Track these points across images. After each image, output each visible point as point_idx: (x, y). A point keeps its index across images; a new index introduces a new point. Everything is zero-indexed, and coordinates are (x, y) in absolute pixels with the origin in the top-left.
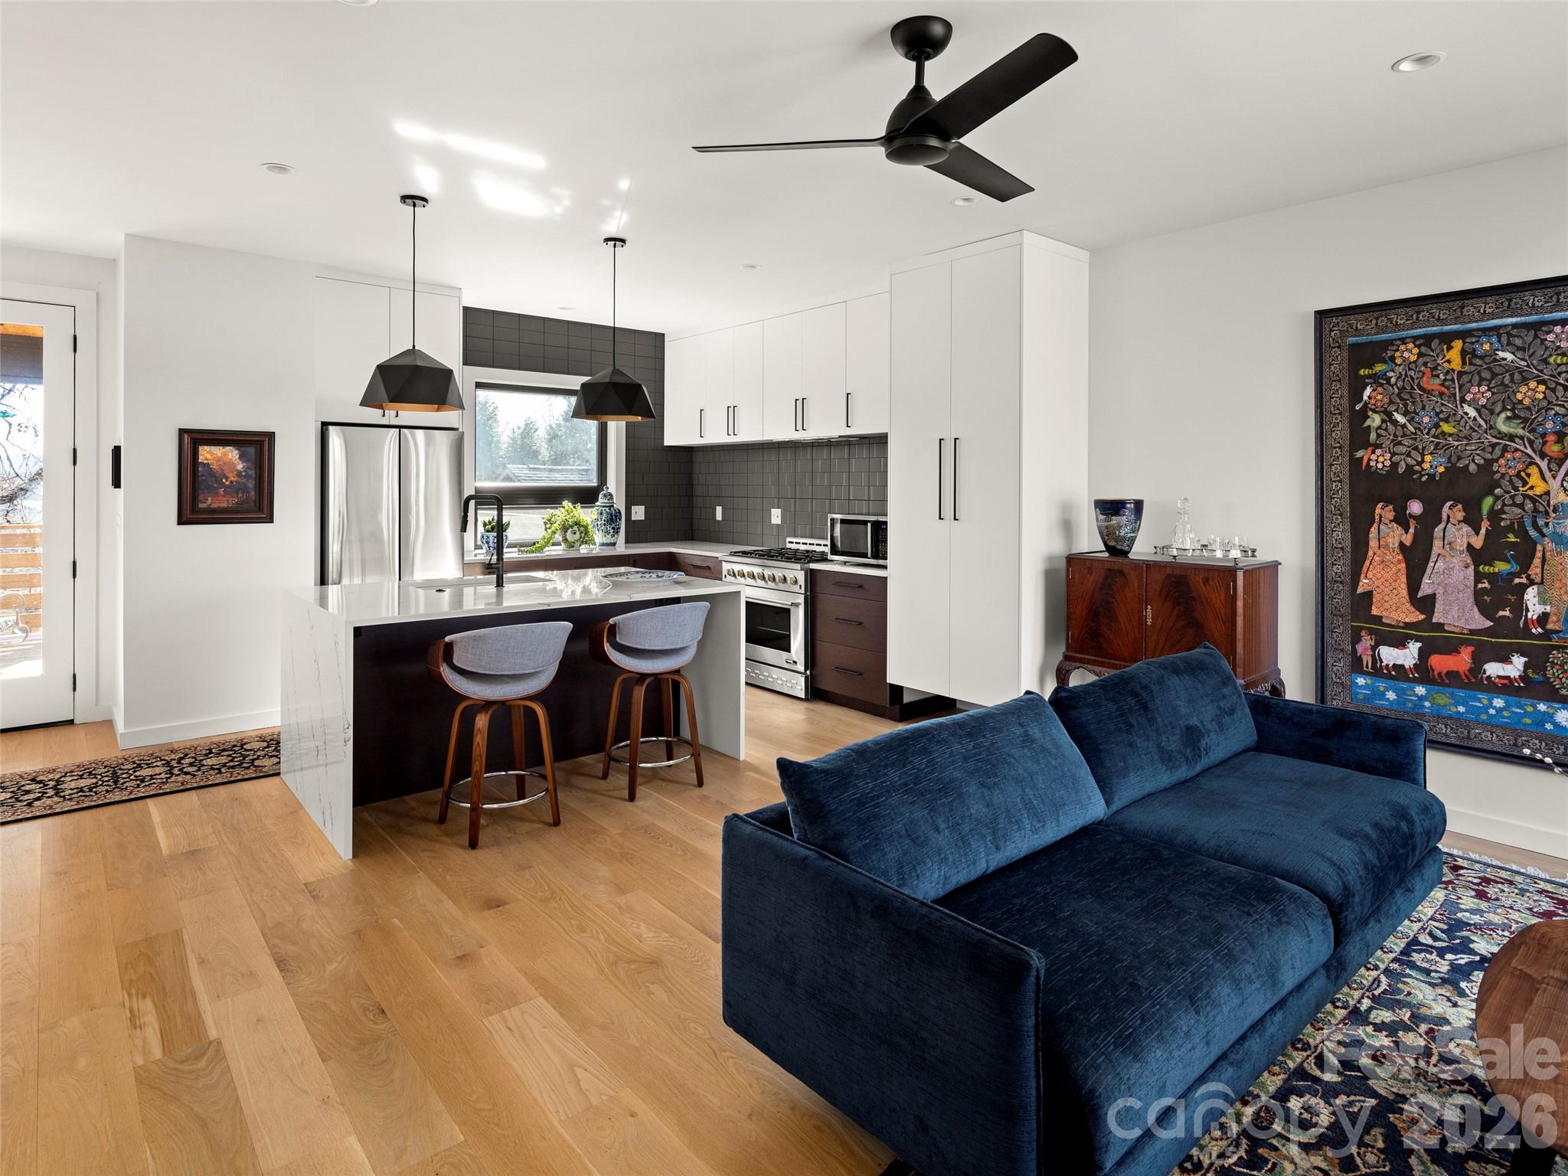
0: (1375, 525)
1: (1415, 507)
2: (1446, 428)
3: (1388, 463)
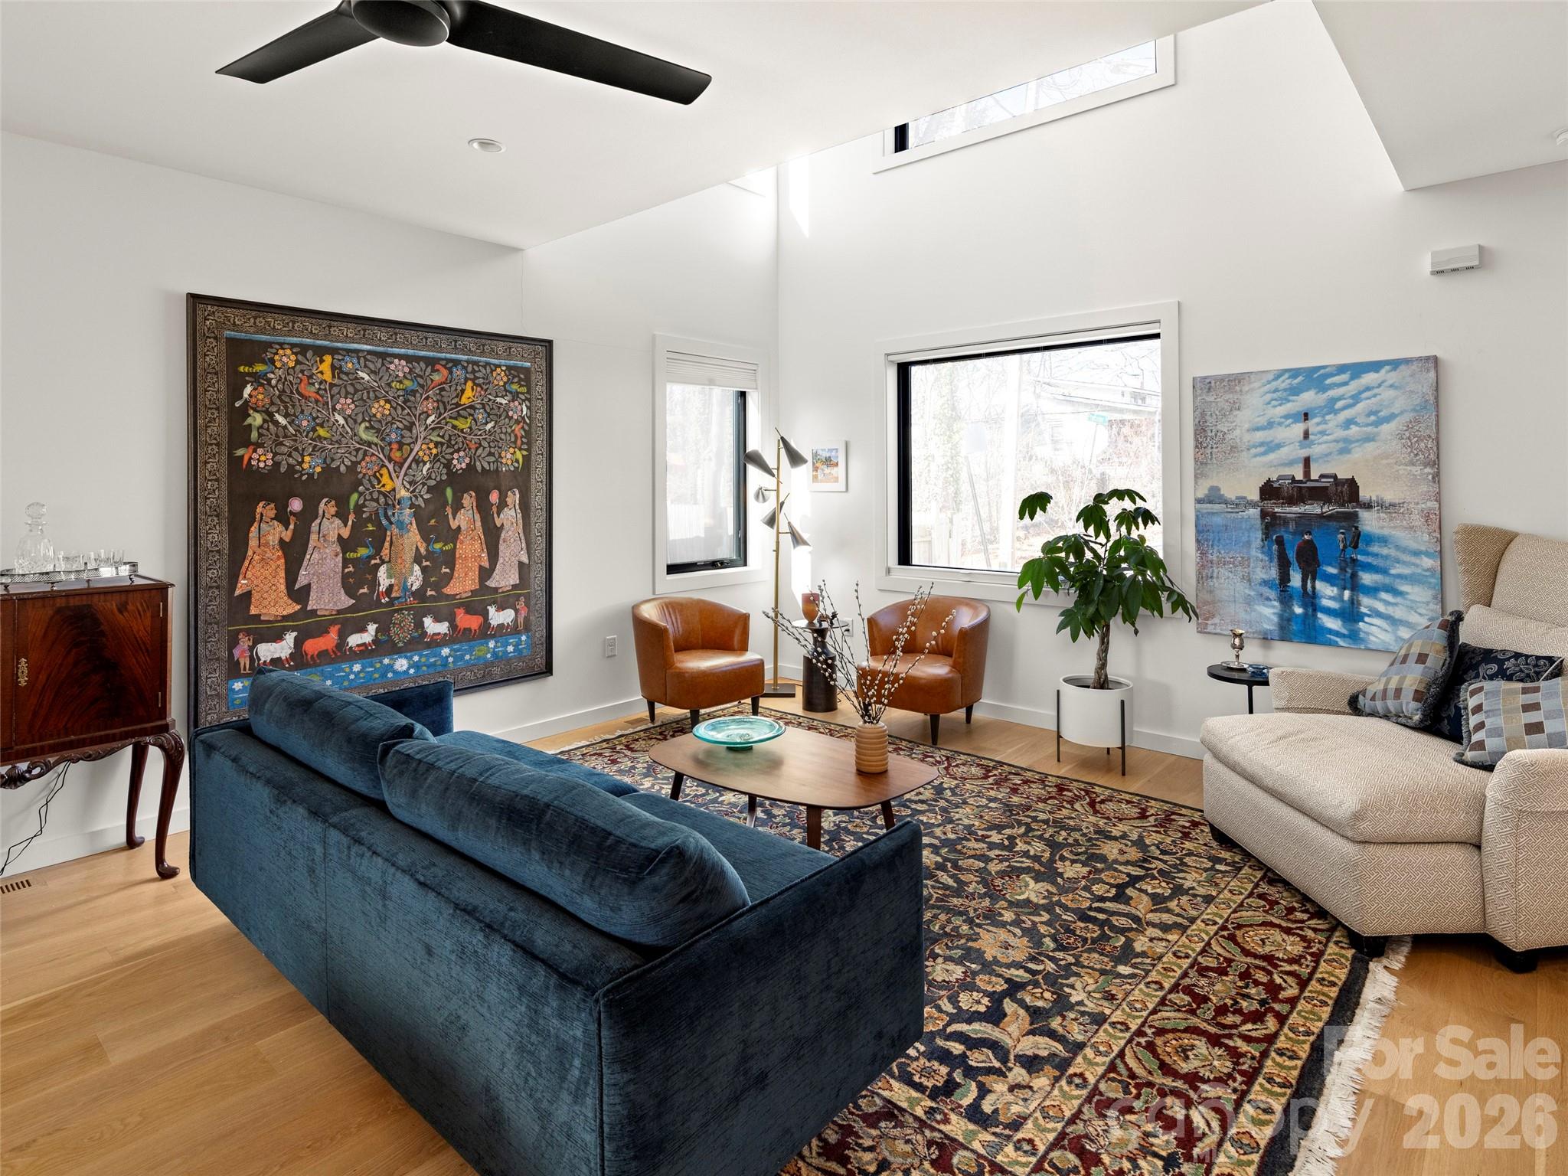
0: (256, 524)
1: (296, 505)
2: (322, 432)
3: (270, 463)
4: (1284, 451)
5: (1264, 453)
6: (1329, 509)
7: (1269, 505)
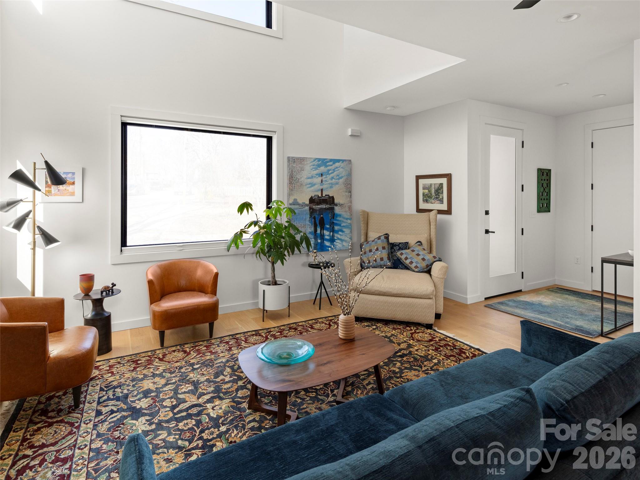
4: (316, 186)
5: (311, 187)
6: (327, 206)
7: (311, 205)
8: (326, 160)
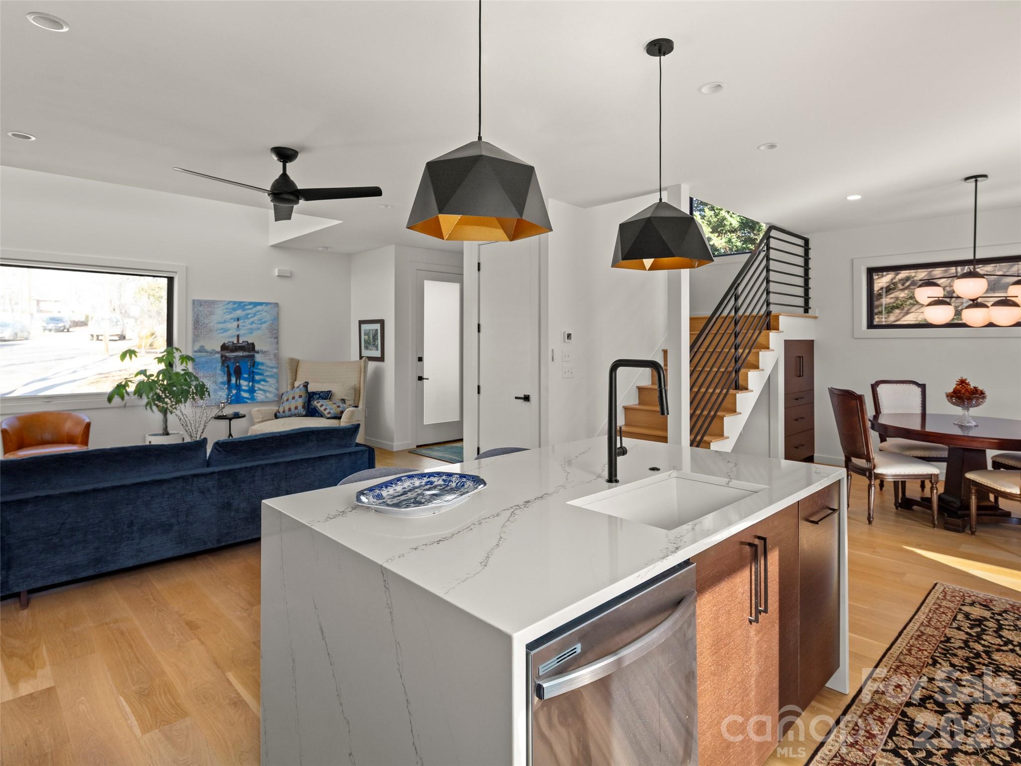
4: (231, 331)
5: (223, 333)
6: (246, 354)
7: (224, 353)
8: (244, 304)
